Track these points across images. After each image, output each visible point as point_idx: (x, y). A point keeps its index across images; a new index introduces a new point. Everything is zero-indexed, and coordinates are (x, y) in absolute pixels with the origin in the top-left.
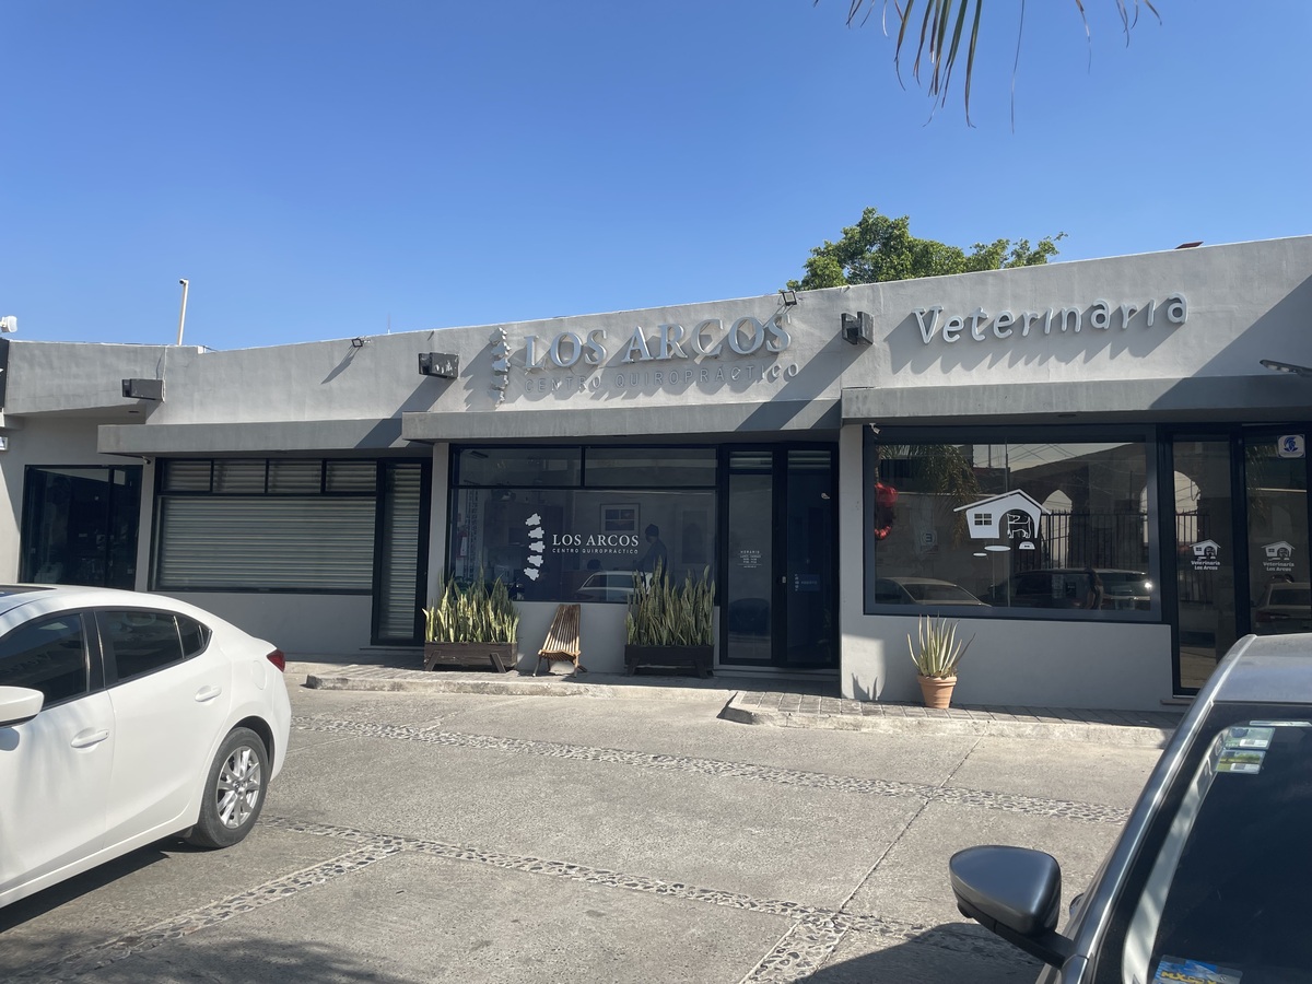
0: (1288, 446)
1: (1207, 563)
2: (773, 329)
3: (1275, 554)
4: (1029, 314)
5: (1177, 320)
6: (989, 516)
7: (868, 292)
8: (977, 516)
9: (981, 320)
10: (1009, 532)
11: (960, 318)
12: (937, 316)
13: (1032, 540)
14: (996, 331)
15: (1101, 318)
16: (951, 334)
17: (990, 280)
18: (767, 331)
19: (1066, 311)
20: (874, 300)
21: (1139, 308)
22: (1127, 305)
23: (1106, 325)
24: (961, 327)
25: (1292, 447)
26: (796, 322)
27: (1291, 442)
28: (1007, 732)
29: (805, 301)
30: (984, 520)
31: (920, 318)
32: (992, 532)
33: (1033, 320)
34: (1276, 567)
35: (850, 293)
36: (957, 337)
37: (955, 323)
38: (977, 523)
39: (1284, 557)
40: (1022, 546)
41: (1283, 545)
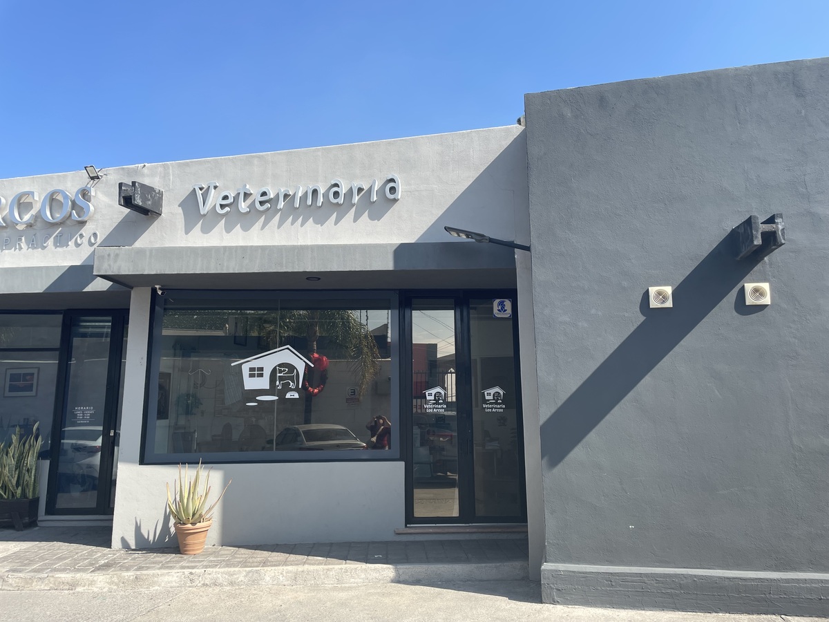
0: (500, 308)
1: (436, 406)
2: (80, 201)
3: (491, 397)
4: (283, 191)
5: (392, 197)
6: (261, 369)
7: (160, 169)
8: (252, 369)
9: (247, 195)
10: (278, 383)
11: (232, 195)
12: (213, 191)
13: (297, 390)
14: (258, 205)
15: (336, 194)
16: (222, 206)
17: (256, 161)
18: (74, 203)
19: (311, 188)
20: (165, 176)
21: (366, 187)
22: (356, 185)
23: (341, 200)
24: (230, 200)
25: (503, 310)
26: (100, 195)
27: (502, 304)
28: (221, 580)
29: (108, 176)
30: (257, 372)
31: (199, 193)
32: (263, 383)
33: (286, 196)
34: (492, 408)
35: (146, 171)
36: (227, 209)
37: (225, 198)
38: (251, 376)
39: (498, 399)
40: (288, 396)
41: (497, 389)
